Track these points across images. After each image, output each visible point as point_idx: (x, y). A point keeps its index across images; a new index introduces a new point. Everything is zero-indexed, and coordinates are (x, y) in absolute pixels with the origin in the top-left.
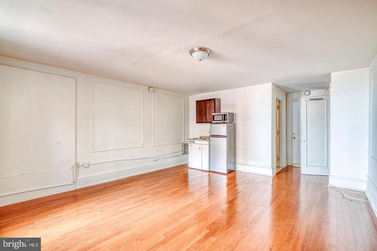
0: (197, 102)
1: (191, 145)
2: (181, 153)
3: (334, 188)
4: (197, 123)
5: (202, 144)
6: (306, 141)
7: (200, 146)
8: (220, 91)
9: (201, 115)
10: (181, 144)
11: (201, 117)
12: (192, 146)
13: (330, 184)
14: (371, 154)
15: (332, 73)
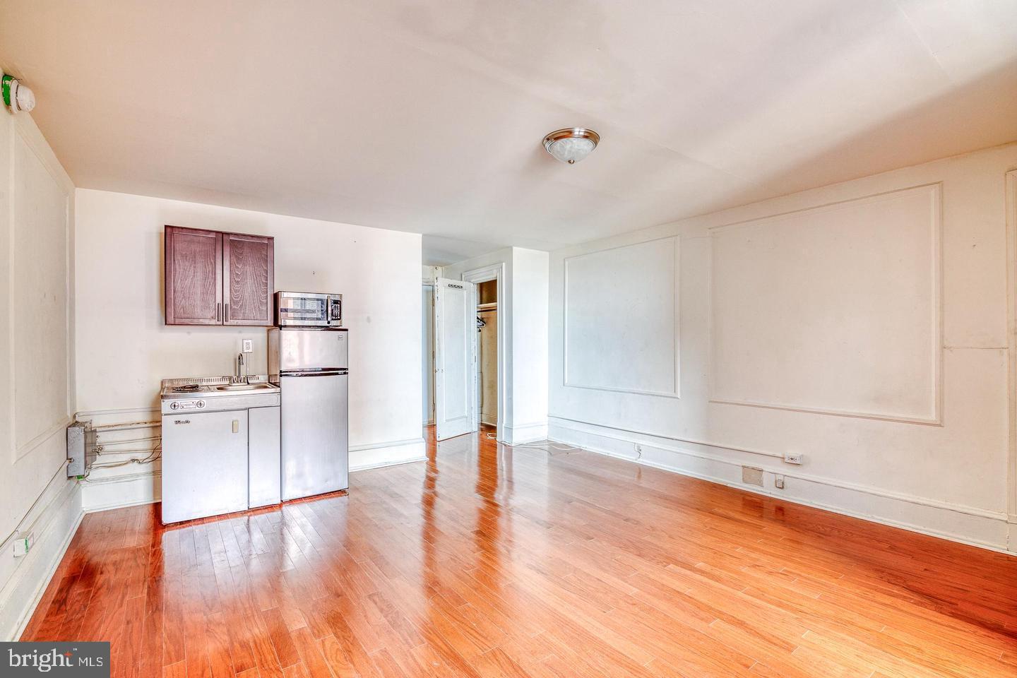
1: (177, 421)
2: (64, 476)
3: (521, 445)
5: (248, 409)
6: (444, 370)
7: (242, 416)
10: (64, 432)
12: (188, 422)
13: (514, 441)
14: (566, 381)
15: (514, 248)
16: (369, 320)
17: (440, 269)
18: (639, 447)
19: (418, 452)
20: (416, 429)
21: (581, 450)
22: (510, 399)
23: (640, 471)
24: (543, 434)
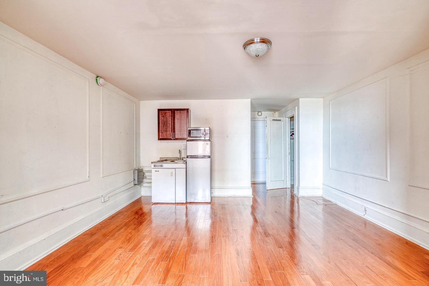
0: (159, 110)
1: (156, 171)
2: (132, 184)
3: (303, 197)
4: (158, 140)
5: (175, 169)
6: (270, 158)
7: (173, 171)
8: (191, 100)
9: (166, 129)
10: (132, 171)
11: (167, 131)
12: (158, 171)
13: (300, 194)
14: (330, 167)
15: (300, 99)
16: (227, 137)
17: (277, 113)
18: (365, 208)
19: (249, 193)
20: (248, 183)
21: (336, 205)
22: (299, 174)
23: (366, 223)
24: (319, 193)
